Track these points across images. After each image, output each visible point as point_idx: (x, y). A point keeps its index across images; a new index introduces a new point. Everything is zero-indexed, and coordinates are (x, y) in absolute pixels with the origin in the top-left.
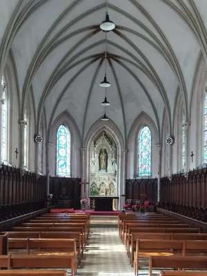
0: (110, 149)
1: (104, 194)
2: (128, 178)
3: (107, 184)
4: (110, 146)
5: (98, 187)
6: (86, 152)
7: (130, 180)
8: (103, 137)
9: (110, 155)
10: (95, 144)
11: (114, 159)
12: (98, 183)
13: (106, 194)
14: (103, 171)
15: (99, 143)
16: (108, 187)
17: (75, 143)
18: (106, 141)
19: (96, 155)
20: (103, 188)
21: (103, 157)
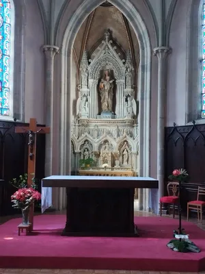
0: (121, 67)
1: (108, 165)
2: (170, 124)
3: (115, 144)
4: (120, 62)
5: (96, 149)
6: (58, 55)
7: (175, 128)
8: (107, 43)
9: (120, 81)
10: (89, 57)
11: (129, 90)
12: (96, 143)
13: (113, 164)
14: (106, 117)
15: (99, 55)
16: (116, 150)
17: (28, 30)
18: (112, 50)
19: (91, 81)
20: (105, 152)
21: (106, 85)
